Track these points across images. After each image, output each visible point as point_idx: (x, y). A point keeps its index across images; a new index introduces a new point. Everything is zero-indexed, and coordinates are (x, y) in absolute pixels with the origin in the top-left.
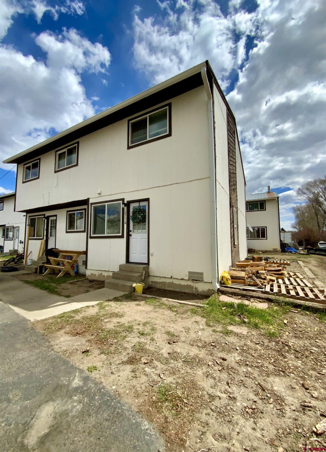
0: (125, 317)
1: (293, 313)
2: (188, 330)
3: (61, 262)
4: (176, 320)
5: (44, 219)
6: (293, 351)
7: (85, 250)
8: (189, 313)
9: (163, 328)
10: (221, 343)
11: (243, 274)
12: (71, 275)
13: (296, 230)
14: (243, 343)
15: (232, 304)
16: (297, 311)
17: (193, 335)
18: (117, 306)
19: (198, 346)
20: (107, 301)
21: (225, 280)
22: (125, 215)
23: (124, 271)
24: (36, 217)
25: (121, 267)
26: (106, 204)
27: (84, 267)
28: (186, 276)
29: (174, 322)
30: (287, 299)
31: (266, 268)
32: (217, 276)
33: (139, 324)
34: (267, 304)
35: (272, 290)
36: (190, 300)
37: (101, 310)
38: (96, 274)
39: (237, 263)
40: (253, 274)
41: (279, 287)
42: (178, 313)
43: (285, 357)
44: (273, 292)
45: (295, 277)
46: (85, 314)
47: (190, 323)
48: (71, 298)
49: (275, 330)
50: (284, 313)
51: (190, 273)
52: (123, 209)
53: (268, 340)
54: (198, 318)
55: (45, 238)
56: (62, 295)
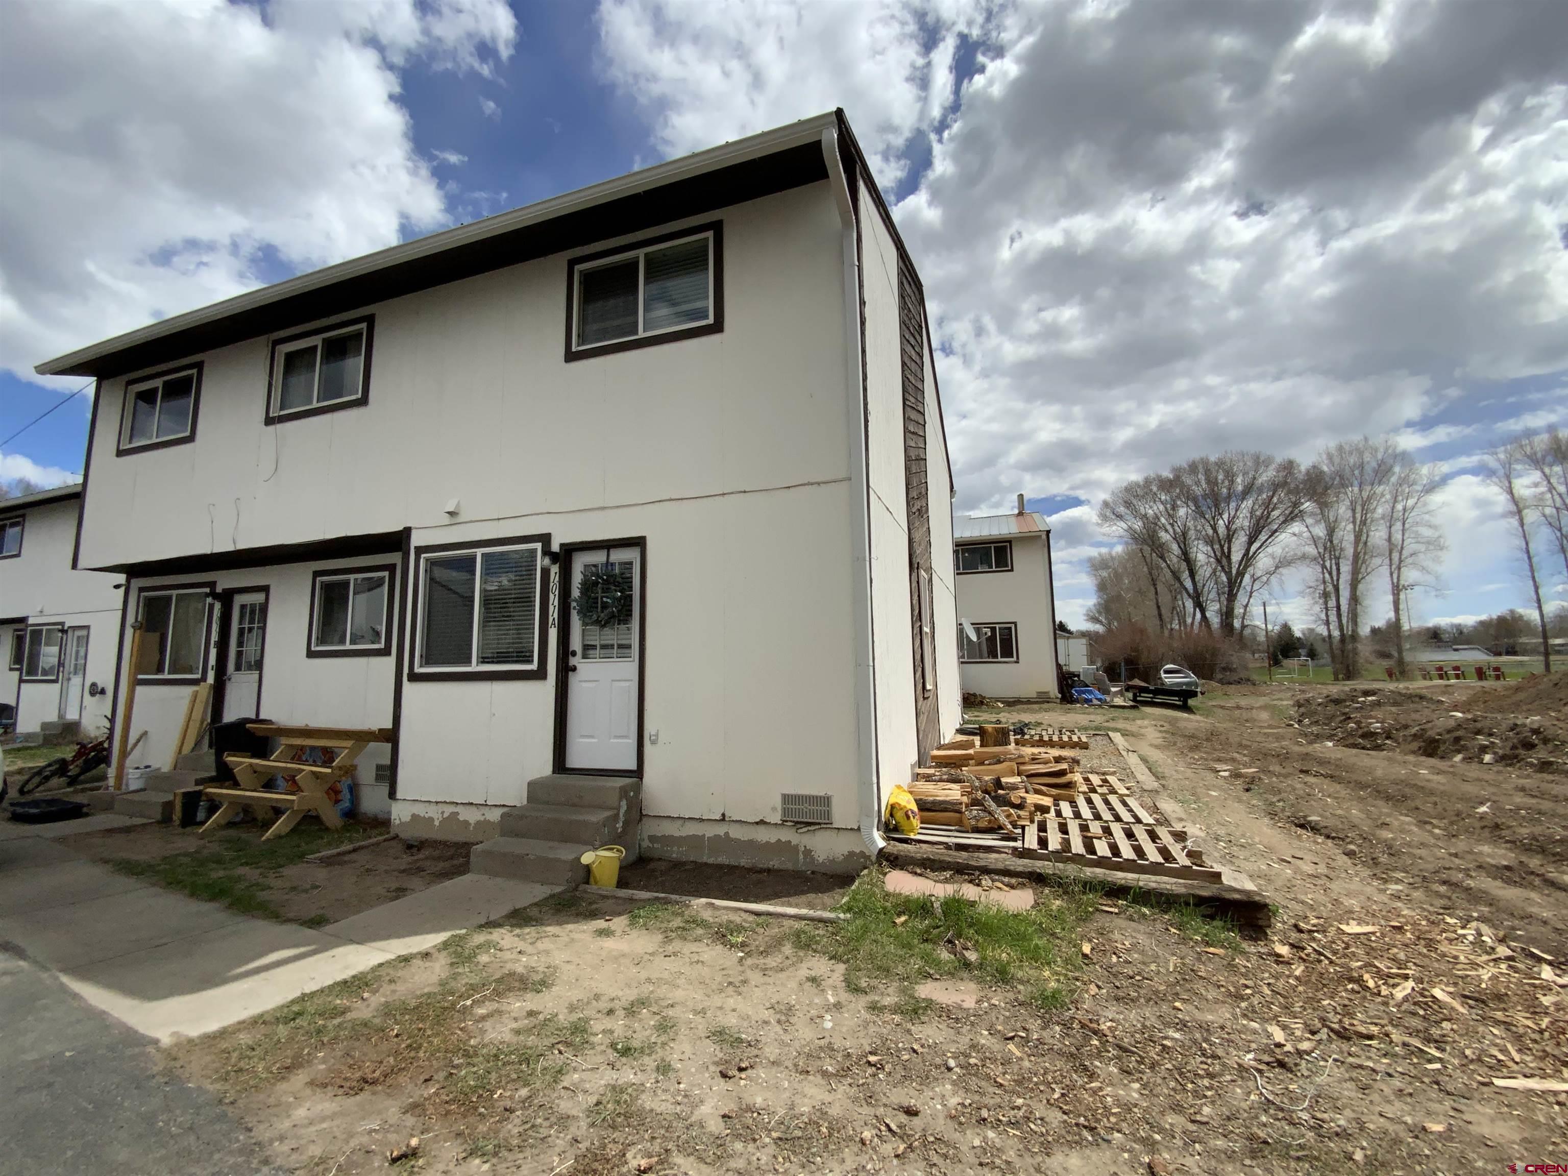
0: (554, 989)
1: (1105, 915)
2: (785, 1014)
3: (279, 776)
4: (744, 982)
5: (209, 600)
6: (1113, 1052)
7: (389, 725)
8: (788, 949)
9: (698, 1019)
10: (899, 1050)
11: (953, 793)
12: (328, 824)
13: (1099, 628)
14: (967, 1040)
15: (925, 904)
16: (1116, 906)
17: (805, 1034)
18: (521, 945)
19: (825, 1074)
20: (481, 926)
21: (899, 815)
22: (551, 596)
23: (547, 803)
24: (174, 593)
25: (534, 787)
26: (479, 552)
27: (385, 789)
28: (774, 809)
29: (738, 986)
30: (1089, 872)
31: (1023, 768)
32: (876, 808)
33: (610, 1012)
34: (1031, 891)
35: (1043, 842)
36: (789, 895)
37: (460, 970)
38: (435, 816)
39: (936, 753)
40: (986, 792)
41: (1063, 828)
42: (749, 954)
43: (1092, 1076)
44: (1047, 849)
45: (1104, 790)
46: (394, 992)
47: (793, 984)
48: (329, 928)
49: (1058, 981)
50: (1079, 919)
51: (786, 798)
52: (546, 572)
53: (1039, 1021)
54: (819, 965)
55: (211, 679)
56: (291, 915)
